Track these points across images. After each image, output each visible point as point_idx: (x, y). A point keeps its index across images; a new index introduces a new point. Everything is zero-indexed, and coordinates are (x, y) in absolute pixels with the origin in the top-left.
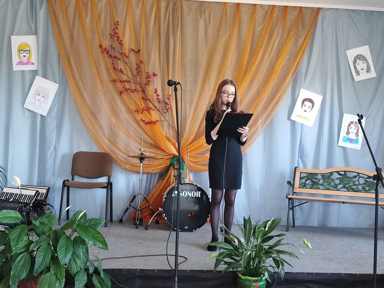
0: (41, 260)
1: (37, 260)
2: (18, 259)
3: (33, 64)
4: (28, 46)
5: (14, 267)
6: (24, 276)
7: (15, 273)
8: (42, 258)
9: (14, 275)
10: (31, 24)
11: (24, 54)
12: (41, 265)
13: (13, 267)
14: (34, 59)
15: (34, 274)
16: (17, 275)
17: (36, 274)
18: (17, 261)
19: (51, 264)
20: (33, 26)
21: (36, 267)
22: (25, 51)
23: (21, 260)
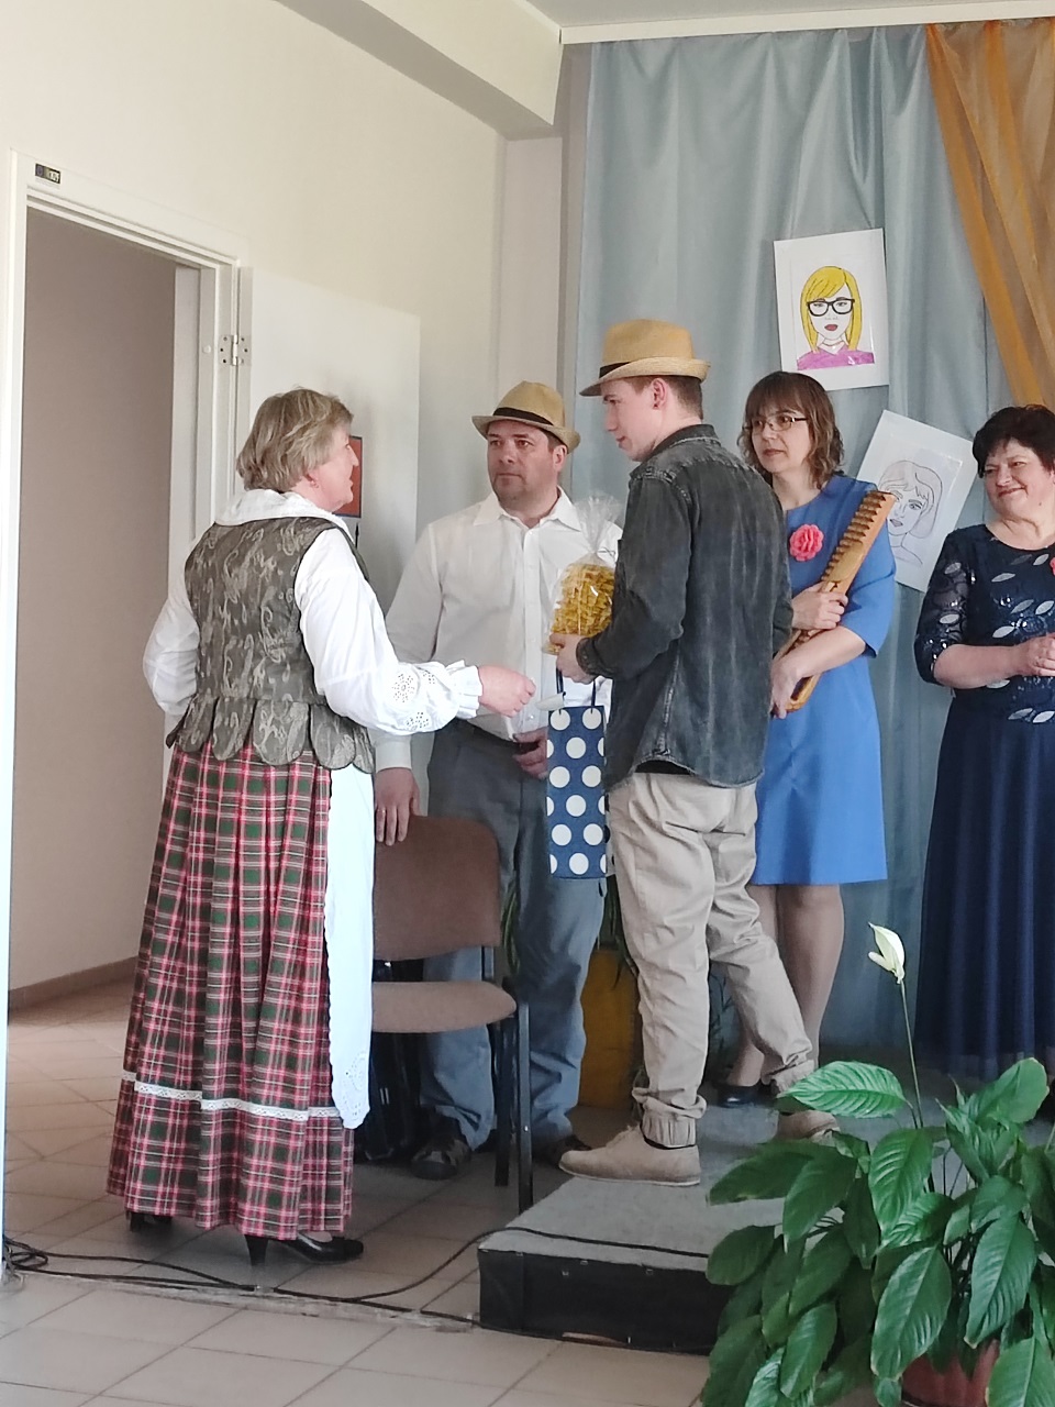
0: (994, 1284)
1: (976, 1281)
2: (902, 1270)
3: (869, 358)
4: (846, 278)
5: (887, 1300)
6: (924, 1344)
7: (891, 1329)
8: (996, 1277)
9: (887, 1334)
10: (858, 175)
11: (831, 319)
12: (994, 1306)
13: (882, 1301)
14: (871, 338)
15: (966, 1339)
16: (898, 1337)
17: (973, 1339)
18: (895, 1278)
19: (1034, 1305)
20: (868, 189)
21: (976, 1309)
22: (831, 304)
23: (913, 1274)
